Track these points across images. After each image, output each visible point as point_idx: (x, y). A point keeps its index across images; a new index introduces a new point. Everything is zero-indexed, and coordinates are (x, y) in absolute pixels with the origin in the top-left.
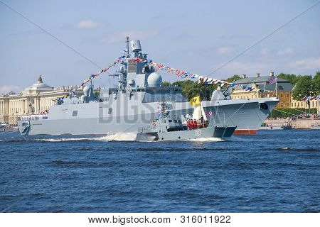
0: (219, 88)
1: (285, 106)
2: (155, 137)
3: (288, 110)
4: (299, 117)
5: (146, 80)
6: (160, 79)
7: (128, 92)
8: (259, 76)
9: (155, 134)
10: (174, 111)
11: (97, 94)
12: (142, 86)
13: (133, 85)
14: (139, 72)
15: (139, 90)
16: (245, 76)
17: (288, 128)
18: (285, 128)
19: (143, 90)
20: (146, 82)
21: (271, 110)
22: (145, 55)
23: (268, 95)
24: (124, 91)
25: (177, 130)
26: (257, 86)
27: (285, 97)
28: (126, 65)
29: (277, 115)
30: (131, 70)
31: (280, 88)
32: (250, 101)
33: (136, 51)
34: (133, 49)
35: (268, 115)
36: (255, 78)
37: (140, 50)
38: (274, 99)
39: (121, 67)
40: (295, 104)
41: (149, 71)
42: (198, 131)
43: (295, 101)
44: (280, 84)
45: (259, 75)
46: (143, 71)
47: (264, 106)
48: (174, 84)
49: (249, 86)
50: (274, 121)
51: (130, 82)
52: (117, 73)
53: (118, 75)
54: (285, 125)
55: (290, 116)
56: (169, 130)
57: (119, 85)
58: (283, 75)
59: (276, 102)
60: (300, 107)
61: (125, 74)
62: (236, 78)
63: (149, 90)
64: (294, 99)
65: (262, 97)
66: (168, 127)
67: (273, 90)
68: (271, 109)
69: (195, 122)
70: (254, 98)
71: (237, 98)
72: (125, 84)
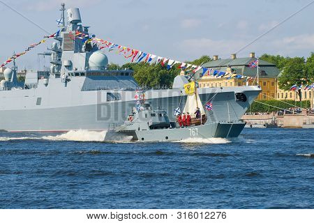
0: (182, 72)
1: (269, 98)
2: (132, 137)
3: (272, 103)
4: (287, 112)
5: (87, 60)
6: (105, 60)
7: (63, 77)
8: (235, 58)
9: (132, 133)
10: (124, 103)
11: (23, 79)
12: (82, 69)
13: (69, 67)
14: (78, 50)
15: (77, 74)
16: (217, 56)
17: (273, 126)
18: (268, 126)
19: (83, 74)
20: (87, 64)
21: (250, 103)
22: (86, 28)
23: (247, 83)
24: (58, 75)
25: (162, 128)
26: (233, 70)
27: (269, 85)
28: (60, 40)
29: (258, 108)
30: (67, 47)
31: (263, 73)
32: (223, 91)
33: (75, 23)
34: (71, 19)
35: (246, 109)
36: (231, 60)
37: (80, 21)
38: (255, 88)
39: (54, 43)
40: (282, 95)
41: (91, 49)
42: (192, 130)
43: (282, 91)
44: (263, 68)
45: (235, 55)
46: (83, 49)
47: (242, 98)
48: (124, 66)
49: (222, 70)
50: (254, 116)
51: (65, 63)
52: (49, 52)
53: (50, 54)
54: (269, 122)
55: (275, 110)
56: (152, 127)
57: (52, 67)
58: (267, 56)
59: (257, 93)
60: (289, 98)
61: (59, 53)
62: (205, 59)
63: (90, 74)
64: (281, 88)
65: (239, 85)
66: (150, 124)
67: (254, 76)
68: (251, 101)
69: (189, 116)
70: (229, 86)
71: (206, 87)
72: (59, 65)
